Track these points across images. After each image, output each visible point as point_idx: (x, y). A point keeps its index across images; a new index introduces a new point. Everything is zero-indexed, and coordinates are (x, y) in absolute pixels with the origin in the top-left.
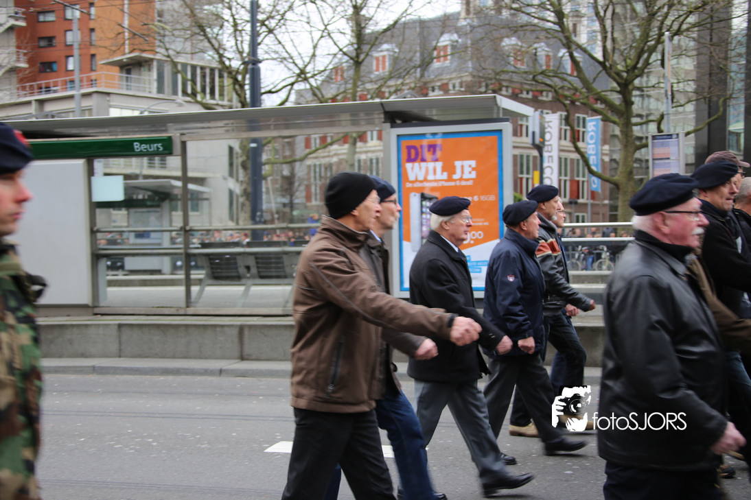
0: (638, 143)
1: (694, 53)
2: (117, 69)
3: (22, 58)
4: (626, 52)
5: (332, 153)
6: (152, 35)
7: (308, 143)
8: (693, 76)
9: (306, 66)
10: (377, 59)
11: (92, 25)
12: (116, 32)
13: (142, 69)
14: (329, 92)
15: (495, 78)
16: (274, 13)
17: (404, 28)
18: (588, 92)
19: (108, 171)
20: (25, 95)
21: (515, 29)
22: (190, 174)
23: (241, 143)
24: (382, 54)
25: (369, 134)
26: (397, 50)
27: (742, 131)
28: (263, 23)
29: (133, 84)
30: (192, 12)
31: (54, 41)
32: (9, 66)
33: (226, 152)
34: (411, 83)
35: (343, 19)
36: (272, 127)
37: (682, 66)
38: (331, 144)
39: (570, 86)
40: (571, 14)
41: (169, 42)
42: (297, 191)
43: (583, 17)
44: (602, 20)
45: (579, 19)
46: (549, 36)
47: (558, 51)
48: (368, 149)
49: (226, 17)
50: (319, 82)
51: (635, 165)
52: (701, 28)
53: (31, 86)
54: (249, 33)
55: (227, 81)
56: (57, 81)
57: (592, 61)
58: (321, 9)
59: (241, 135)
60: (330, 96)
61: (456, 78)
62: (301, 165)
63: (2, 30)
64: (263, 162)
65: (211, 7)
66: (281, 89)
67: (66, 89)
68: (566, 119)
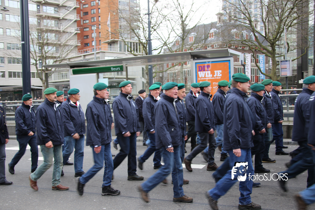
0: (277, 63)
1: (296, 33)
2: (107, 44)
3: (79, 42)
4: (273, 33)
5: (175, 69)
6: (118, 33)
7: (168, 66)
8: (296, 40)
9: (166, 41)
10: (190, 38)
11: (100, 31)
12: (106, 33)
13: (115, 44)
14: (174, 49)
15: (229, 43)
16: (156, 24)
17: (198, 27)
18: (260, 47)
19: (105, 77)
20: (80, 54)
21: (235, 26)
22: (129, 77)
23: (146, 66)
24: (191, 36)
25: (188, 62)
26: (196, 34)
27: (313, 58)
28: (152, 28)
29: (112, 49)
30: (130, 25)
31: (88, 37)
32: (75, 45)
33: (141, 69)
34: (201, 45)
35: (178, 25)
36: (156, 61)
37: (292, 37)
38: (175, 66)
39: (254, 45)
40: (254, 21)
41: (123, 35)
42: (164, 81)
43: (258, 22)
44: (264, 23)
46: (246, 28)
47: (250, 33)
48: (187, 67)
49: (141, 26)
50: (171, 46)
51: (277, 71)
52: (298, 25)
53: (82, 51)
54: (148, 31)
55: (141, 47)
56: (89, 49)
57: (262, 36)
58: (171, 22)
59: (146, 64)
60: (174, 50)
61: (216, 43)
62: (165, 73)
63: (73, 34)
64: (153, 72)
65: (136, 23)
66: (158, 49)
67: (91, 51)
68: (253, 56)
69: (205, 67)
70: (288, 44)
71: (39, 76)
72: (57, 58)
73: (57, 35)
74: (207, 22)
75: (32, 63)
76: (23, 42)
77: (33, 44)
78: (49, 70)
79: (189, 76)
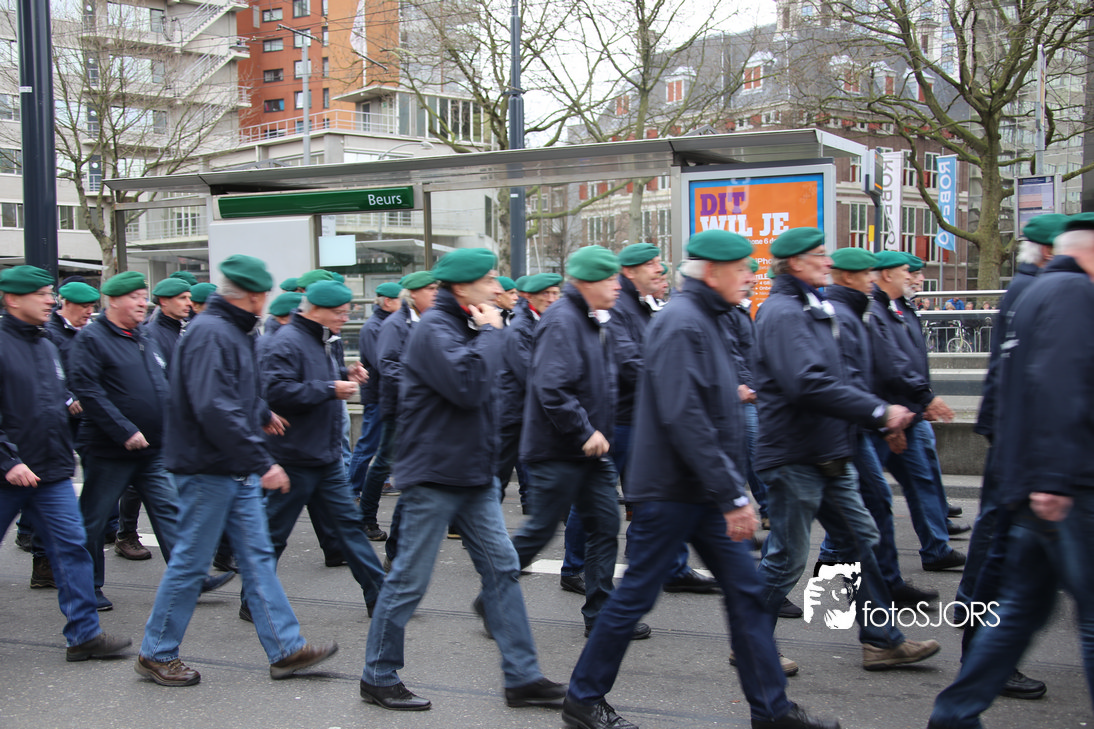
0: (1005, 188)
1: (1084, 70)
2: (354, 105)
3: (246, 96)
4: (991, 70)
5: (611, 205)
6: (394, 63)
7: (583, 195)
8: (1082, 100)
9: (580, 97)
10: (671, 86)
11: (325, 53)
12: (352, 62)
13: (382, 105)
14: (609, 128)
15: (820, 107)
16: (541, 32)
17: (704, 45)
18: (941, 123)
19: (341, 229)
20: (248, 140)
21: (845, 45)
22: (434, 232)
23: (500, 194)
24: (675, 79)
25: (660, 179)
26: (694, 73)
28: (528, 45)
29: (371, 123)
30: (441, 33)
31: (281, 74)
32: (231, 107)
33: (482, 204)
34: (711, 115)
35: (626, 37)
36: (538, 172)
37: (1067, 88)
38: (612, 193)
39: (916, 116)
40: (920, 24)
41: (414, 71)
43: (936, 27)
44: (959, 31)
45: (930, 30)
46: (890, 52)
47: (904, 71)
48: (658, 199)
49: (483, 39)
50: (596, 117)
51: (1002, 217)
53: (254, 129)
54: (510, 56)
55: (484, 117)
56: (284, 122)
57: (946, 83)
58: (599, 25)
59: (501, 183)
60: (610, 133)
61: (771, 108)
62: (574, 219)
63: (222, 63)
64: (527, 217)
65: (465, 27)
66: (550, 126)
67: (293, 132)
68: (912, 158)
69: (727, 199)
70: (1049, 113)
71: (90, 221)
72: (160, 153)
73: (162, 65)
74: (738, 26)
75: (64, 171)
76: (28, 89)
77: (66, 97)
78: (130, 199)
79: (662, 232)
